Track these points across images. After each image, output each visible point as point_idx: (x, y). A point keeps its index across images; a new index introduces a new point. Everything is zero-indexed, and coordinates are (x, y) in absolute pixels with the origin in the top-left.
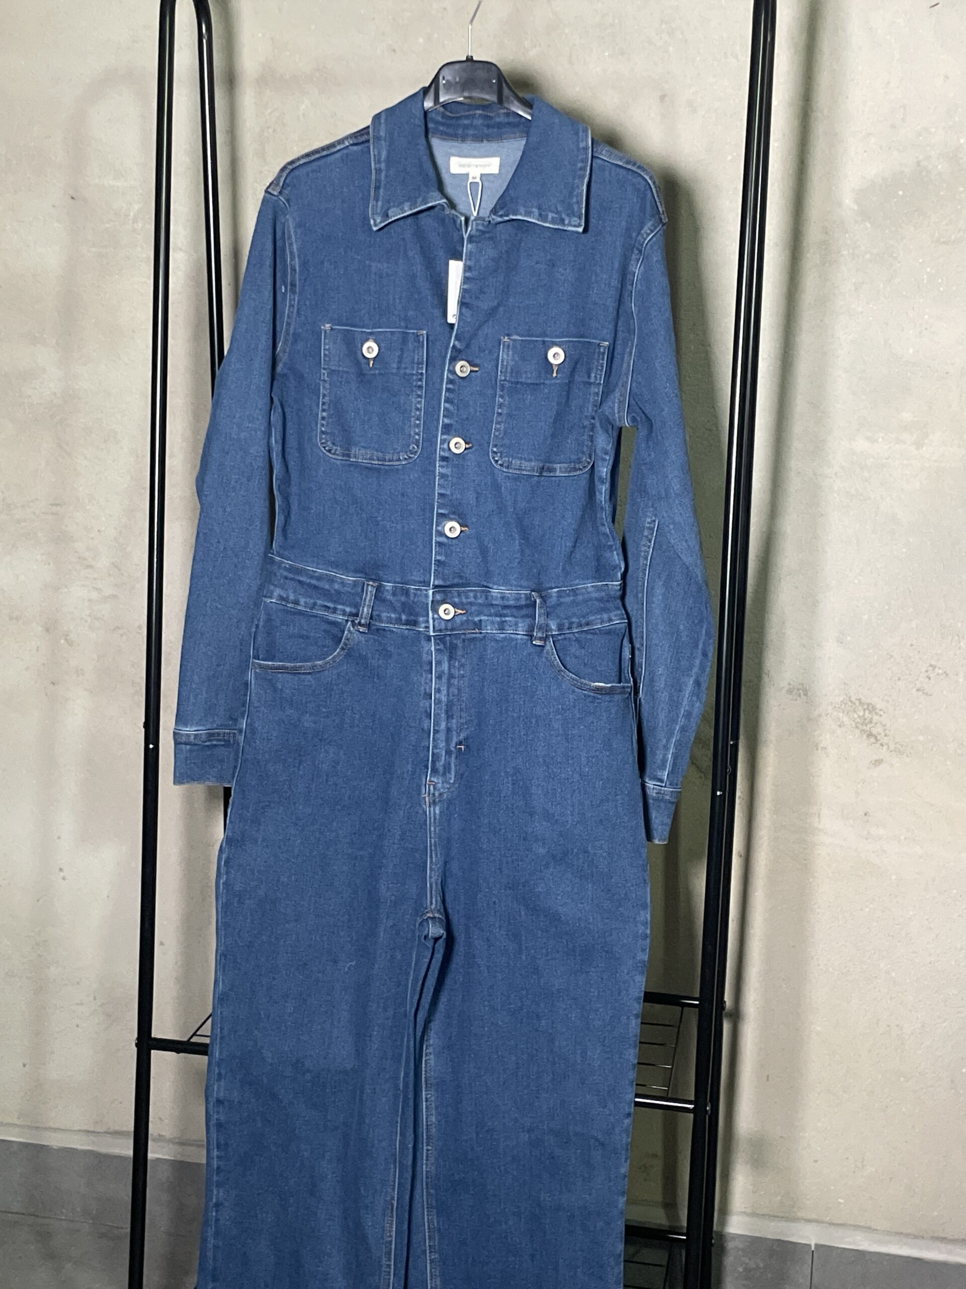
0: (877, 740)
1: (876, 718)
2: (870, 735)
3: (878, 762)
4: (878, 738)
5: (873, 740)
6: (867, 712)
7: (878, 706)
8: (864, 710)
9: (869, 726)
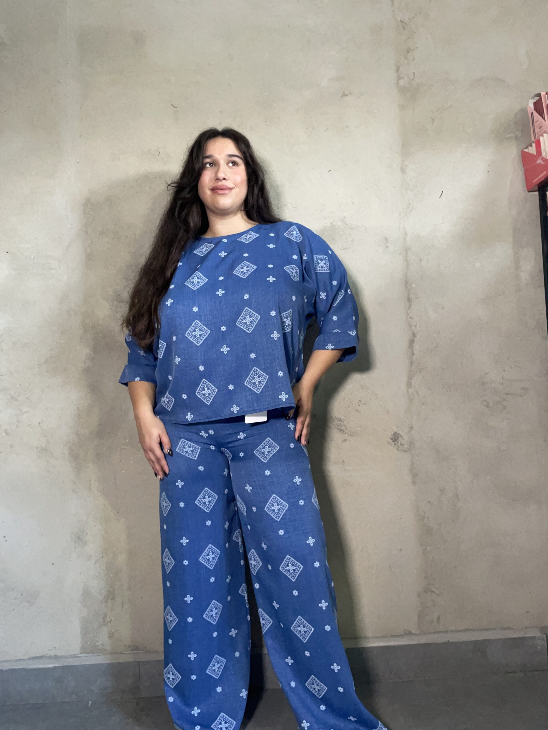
0: (343, 431)
1: (342, 423)
2: (341, 430)
3: (345, 440)
4: (344, 430)
5: (342, 432)
6: (339, 421)
7: (342, 419)
8: (338, 421)
9: (340, 427)
